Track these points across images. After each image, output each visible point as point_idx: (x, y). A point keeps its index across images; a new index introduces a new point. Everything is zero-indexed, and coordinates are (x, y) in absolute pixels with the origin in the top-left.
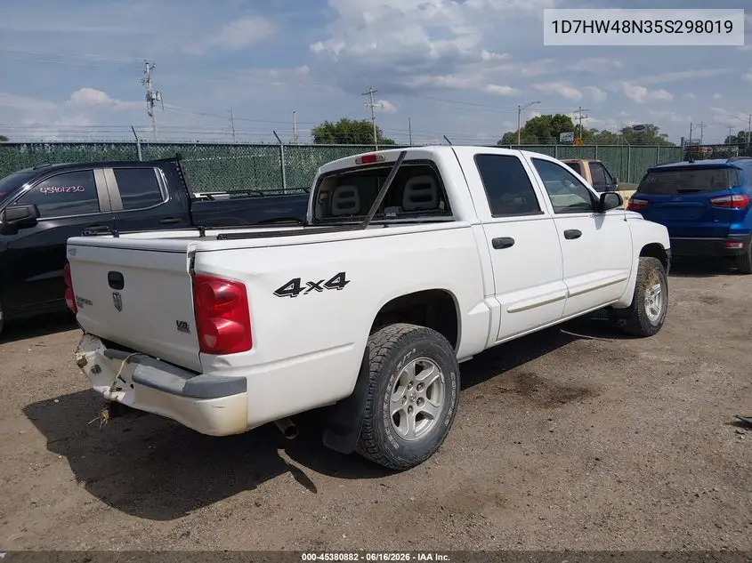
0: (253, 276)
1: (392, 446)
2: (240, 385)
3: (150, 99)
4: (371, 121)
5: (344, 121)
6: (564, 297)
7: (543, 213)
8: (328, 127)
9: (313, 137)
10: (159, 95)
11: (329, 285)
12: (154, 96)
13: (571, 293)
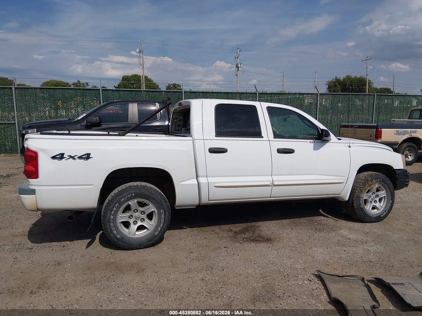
0: (42, 150)
1: (115, 236)
2: (33, 192)
3: (238, 67)
4: (366, 77)
5: (348, 77)
6: (268, 185)
7: (263, 137)
8: (337, 80)
9: (327, 86)
10: (242, 65)
11: (80, 158)
12: (239, 66)
13: (276, 183)
